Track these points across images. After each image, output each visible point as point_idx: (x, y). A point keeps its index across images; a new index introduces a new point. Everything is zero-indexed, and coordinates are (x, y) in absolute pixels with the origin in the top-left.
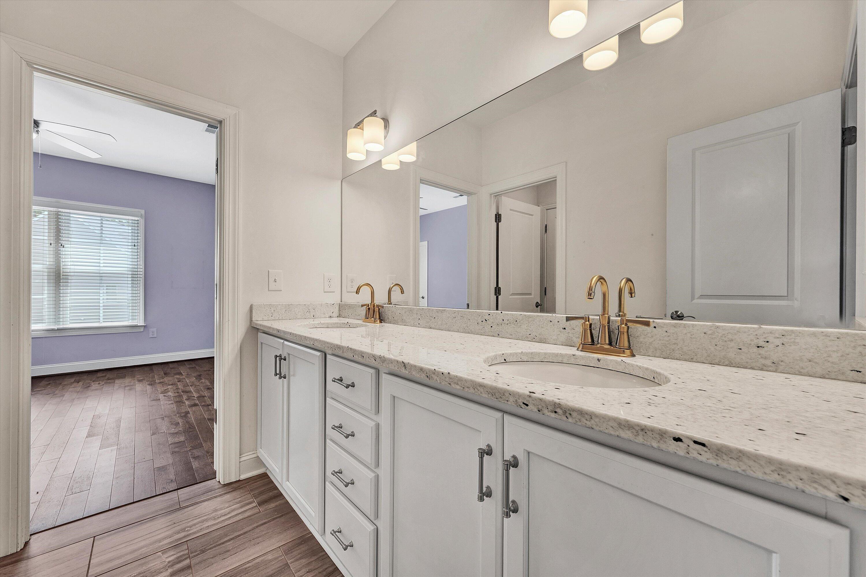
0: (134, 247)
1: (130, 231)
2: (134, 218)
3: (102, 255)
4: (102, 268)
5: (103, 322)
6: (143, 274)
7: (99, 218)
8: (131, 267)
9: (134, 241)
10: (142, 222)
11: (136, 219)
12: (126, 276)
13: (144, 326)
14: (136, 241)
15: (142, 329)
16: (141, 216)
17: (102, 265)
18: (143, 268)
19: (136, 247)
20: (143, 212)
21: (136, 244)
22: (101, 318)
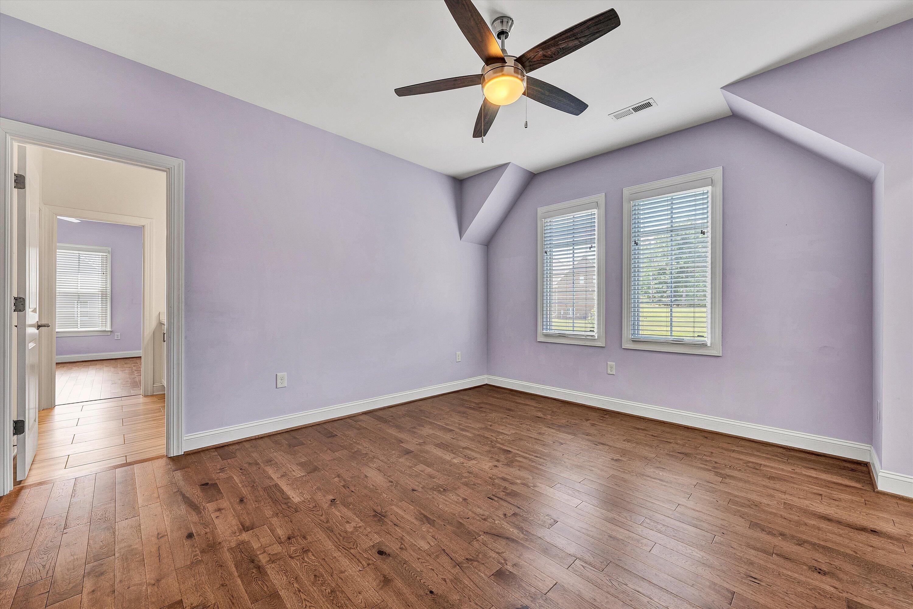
0: (103, 275)
1: (100, 266)
2: (103, 254)
3: (79, 281)
4: (79, 290)
5: (80, 328)
6: (110, 294)
7: (78, 255)
8: (101, 288)
9: (103, 270)
10: (109, 256)
11: (105, 254)
12: (97, 295)
13: (111, 331)
14: (105, 270)
15: (109, 334)
16: (109, 252)
17: (79, 288)
18: (110, 289)
19: (105, 275)
20: (110, 249)
21: (105, 273)
22: (79, 325)
